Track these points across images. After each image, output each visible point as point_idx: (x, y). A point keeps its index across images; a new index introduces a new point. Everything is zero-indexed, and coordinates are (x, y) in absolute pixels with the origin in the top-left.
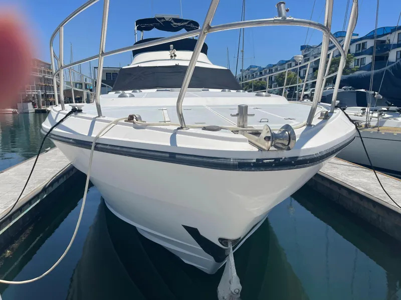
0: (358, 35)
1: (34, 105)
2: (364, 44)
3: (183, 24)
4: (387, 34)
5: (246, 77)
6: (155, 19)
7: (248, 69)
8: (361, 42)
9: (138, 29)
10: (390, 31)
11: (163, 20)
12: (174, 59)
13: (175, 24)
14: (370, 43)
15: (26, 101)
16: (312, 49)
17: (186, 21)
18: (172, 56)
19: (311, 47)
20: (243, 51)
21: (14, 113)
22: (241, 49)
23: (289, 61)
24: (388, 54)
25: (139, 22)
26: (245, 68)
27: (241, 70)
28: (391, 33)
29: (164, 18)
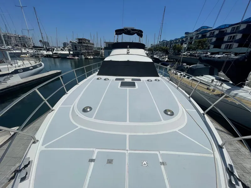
0: (211, 28)
1: (84, 56)
2: (213, 32)
3: (135, 32)
4: (226, 28)
5: (161, 44)
6: (123, 29)
7: (162, 41)
8: (212, 31)
9: (116, 34)
10: (228, 26)
11: (127, 30)
12: (129, 54)
13: (132, 32)
14: (217, 32)
15: (82, 54)
16: (190, 34)
17: (137, 30)
18: (127, 53)
19: (190, 33)
20: (161, 36)
21: (78, 59)
22: (160, 35)
23: (179, 39)
24: (224, 37)
25: (116, 31)
26: (161, 41)
27: (159, 42)
28: (228, 27)
29: (127, 29)
